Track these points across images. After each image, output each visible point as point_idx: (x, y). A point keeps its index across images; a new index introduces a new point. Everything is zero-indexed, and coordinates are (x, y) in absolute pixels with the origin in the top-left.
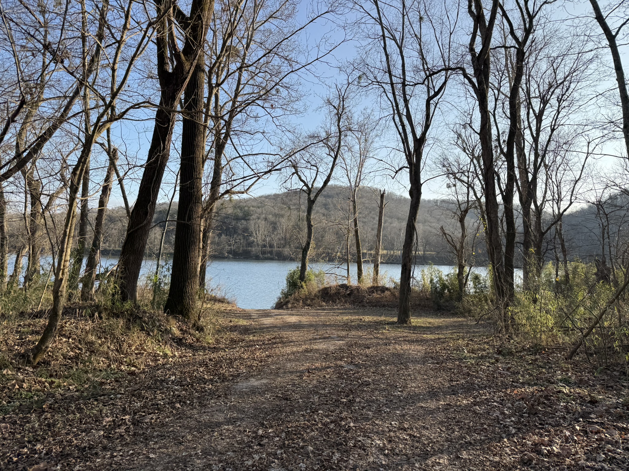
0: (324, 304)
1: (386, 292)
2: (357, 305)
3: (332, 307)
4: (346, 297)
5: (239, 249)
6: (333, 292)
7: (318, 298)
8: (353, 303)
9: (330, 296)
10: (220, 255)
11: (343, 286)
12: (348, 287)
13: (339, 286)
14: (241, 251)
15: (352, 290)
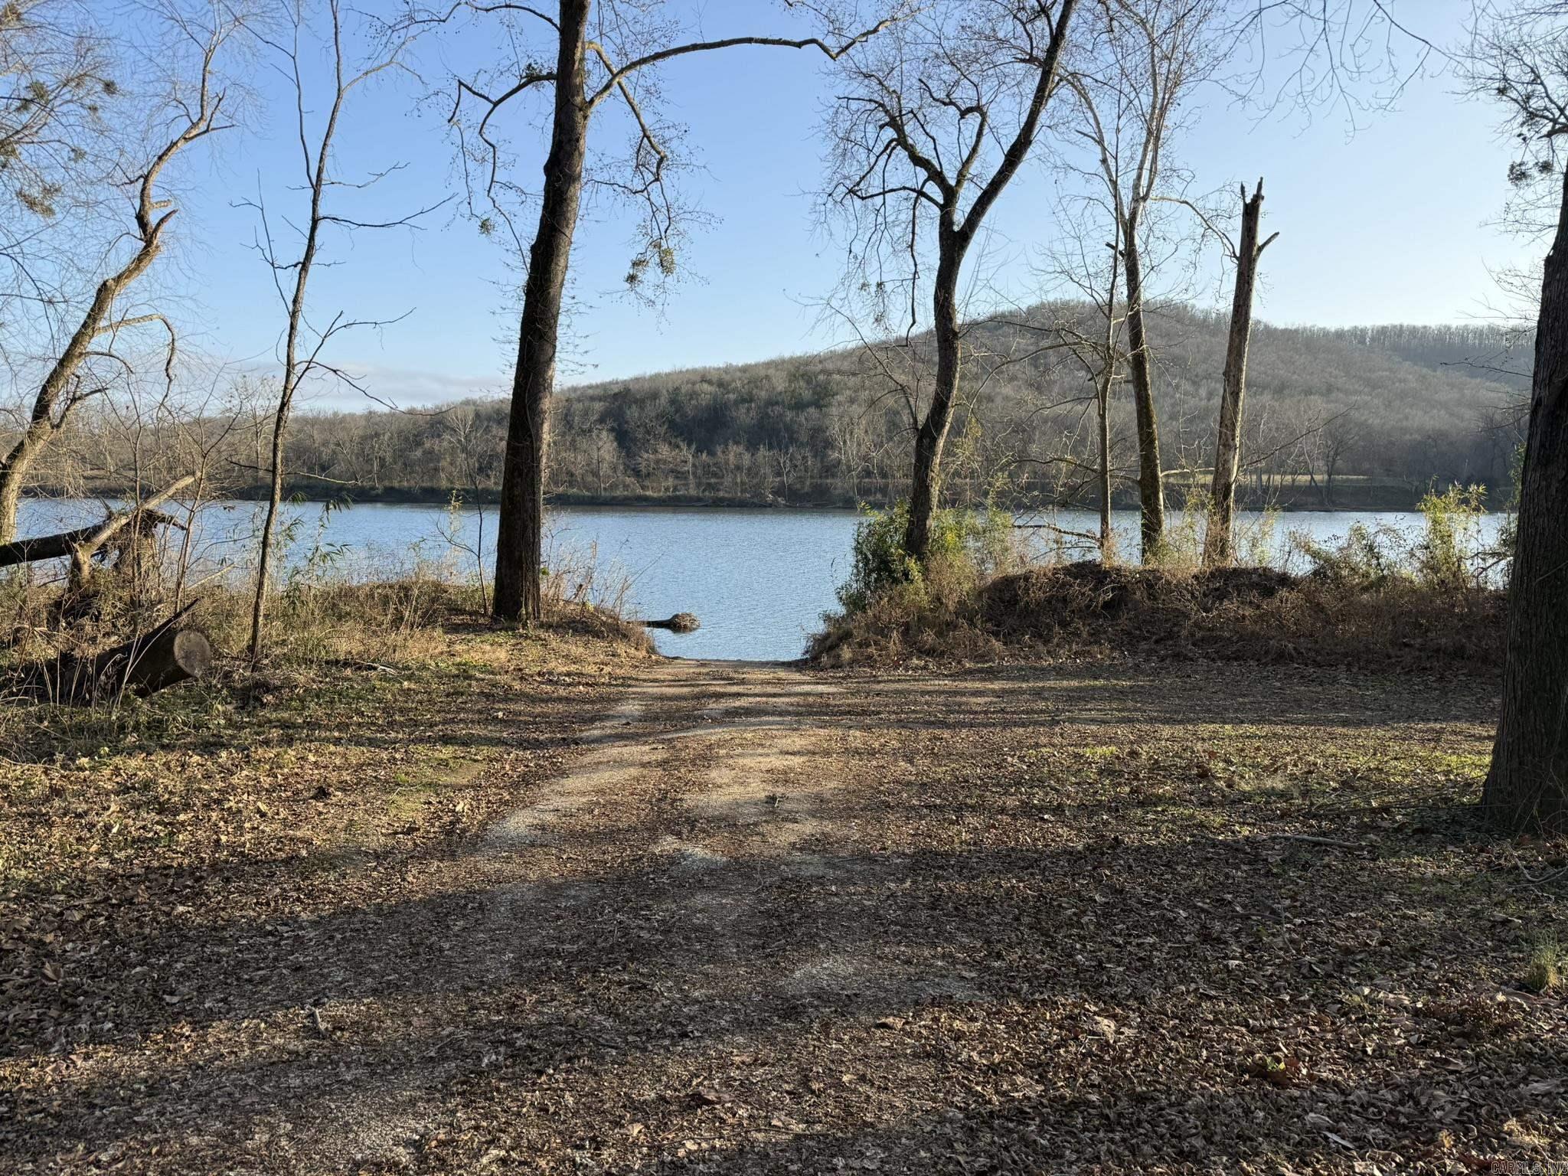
0: (997, 645)
1: (1284, 593)
2: (1150, 653)
3: (1032, 662)
4: (1095, 615)
5: (803, 483)
6: (1037, 595)
7: (972, 623)
8: (1128, 641)
9: (1027, 612)
10: (756, 500)
11: (1085, 571)
12: (1106, 574)
13: (1067, 570)
14: (806, 489)
15: (1123, 588)
